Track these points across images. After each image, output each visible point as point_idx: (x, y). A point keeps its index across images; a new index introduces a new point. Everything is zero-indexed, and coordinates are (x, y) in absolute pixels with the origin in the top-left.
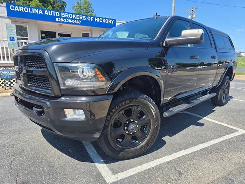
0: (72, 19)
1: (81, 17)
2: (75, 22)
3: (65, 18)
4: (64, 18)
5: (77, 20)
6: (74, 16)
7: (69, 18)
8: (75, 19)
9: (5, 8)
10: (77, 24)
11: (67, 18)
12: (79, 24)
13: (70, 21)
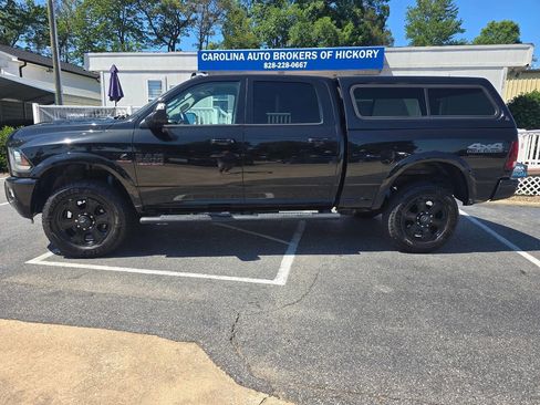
0: (290, 62)
1: (308, 55)
2: (296, 65)
3: (279, 61)
4: (277, 62)
5: (300, 61)
6: (295, 56)
7: (287, 61)
8: (295, 61)
9: (196, 58)
10: (299, 69)
11: (282, 61)
12: (303, 69)
13: (287, 65)
